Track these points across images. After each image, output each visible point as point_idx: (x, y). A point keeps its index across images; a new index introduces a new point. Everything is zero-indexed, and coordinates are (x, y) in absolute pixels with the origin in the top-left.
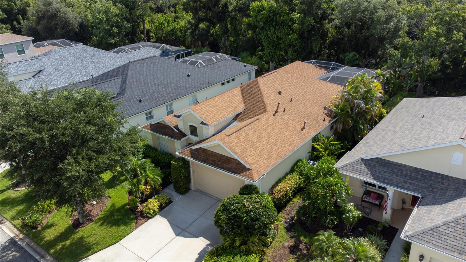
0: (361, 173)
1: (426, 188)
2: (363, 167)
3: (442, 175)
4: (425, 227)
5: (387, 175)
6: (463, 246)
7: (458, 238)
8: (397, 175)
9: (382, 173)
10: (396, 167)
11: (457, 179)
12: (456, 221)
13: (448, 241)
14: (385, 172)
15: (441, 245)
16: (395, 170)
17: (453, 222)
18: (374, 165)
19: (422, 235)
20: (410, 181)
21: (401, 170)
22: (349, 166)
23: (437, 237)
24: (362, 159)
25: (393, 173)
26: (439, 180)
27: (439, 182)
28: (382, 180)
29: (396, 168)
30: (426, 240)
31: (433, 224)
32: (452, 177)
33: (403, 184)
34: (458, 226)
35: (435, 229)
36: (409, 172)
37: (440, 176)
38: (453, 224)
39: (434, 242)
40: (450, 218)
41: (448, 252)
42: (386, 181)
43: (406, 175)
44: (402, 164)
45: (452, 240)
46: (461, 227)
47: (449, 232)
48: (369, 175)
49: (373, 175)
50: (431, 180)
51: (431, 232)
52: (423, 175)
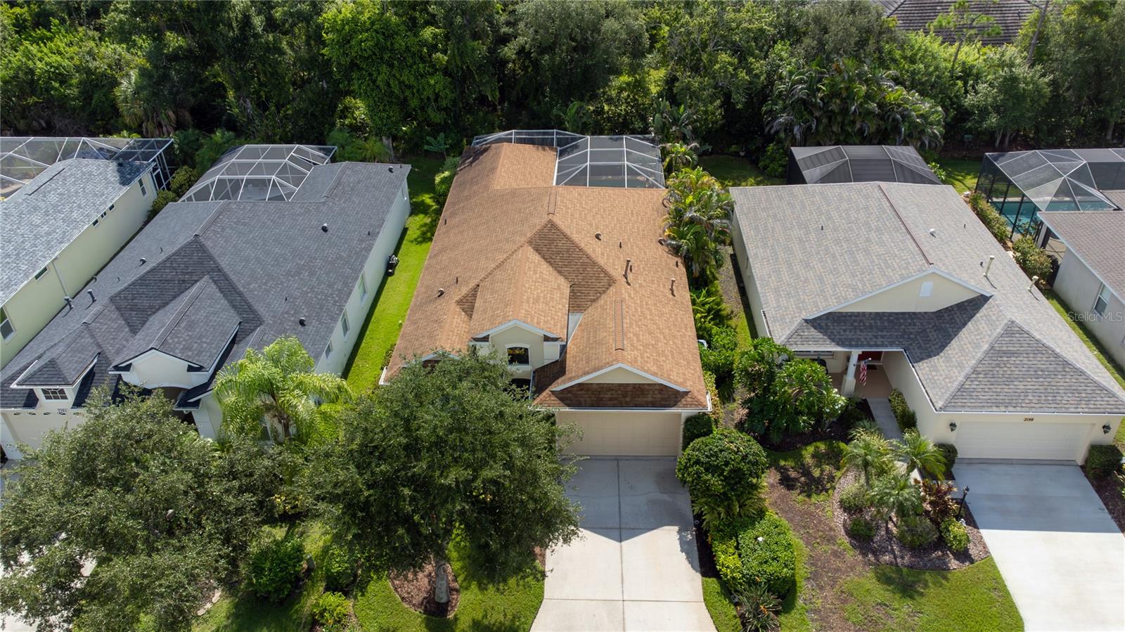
0: (816, 341)
1: (902, 337)
2: (814, 332)
3: (909, 313)
4: (952, 390)
5: (850, 335)
6: (995, 397)
7: (987, 390)
8: (861, 330)
9: (842, 333)
10: (853, 318)
11: (925, 313)
12: (975, 371)
13: (981, 397)
14: (845, 331)
15: (976, 404)
16: (856, 324)
17: (973, 373)
18: (826, 325)
19: (953, 401)
20: (880, 333)
21: (861, 321)
22: (795, 336)
23: (968, 397)
24: (806, 321)
25: (855, 328)
26: (909, 321)
27: (910, 324)
28: (847, 343)
29: (855, 321)
30: (960, 404)
31: (956, 383)
32: (920, 313)
33: (874, 339)
34: (980, 376)
35: (961, 389)
36: (872, 322)
37: (907, 316)
38: (974, 376)
39: (969, 404)
40: (968, 370)
41: (986, 409)
42: (853, 343)
43: (871, 327)
44: (859, 313)
45: (983, 394)
46: (982, 376)
47: (975, 387)
48: (828, 341)
49: (833, 340)
50: (901, 325)
51: (959, 393)
52: (890, 321)
